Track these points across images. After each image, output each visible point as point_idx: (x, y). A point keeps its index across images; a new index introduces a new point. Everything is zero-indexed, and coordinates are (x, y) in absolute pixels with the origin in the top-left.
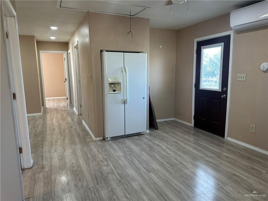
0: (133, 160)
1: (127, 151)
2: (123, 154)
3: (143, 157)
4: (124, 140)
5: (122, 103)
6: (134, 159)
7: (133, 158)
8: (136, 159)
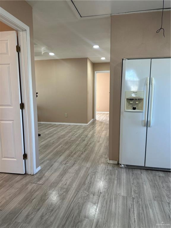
0: (133, 210)
1: (135, 191)
2: (125, 194)
3: (150, 210)
4: (141, 173)
5: (143, 125)
6: (135, 209)
7: (135, 206)
8: (138, 210)
